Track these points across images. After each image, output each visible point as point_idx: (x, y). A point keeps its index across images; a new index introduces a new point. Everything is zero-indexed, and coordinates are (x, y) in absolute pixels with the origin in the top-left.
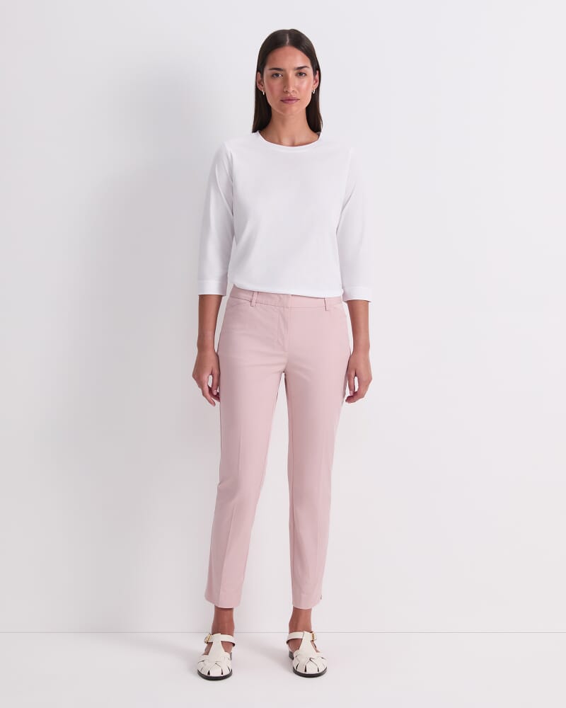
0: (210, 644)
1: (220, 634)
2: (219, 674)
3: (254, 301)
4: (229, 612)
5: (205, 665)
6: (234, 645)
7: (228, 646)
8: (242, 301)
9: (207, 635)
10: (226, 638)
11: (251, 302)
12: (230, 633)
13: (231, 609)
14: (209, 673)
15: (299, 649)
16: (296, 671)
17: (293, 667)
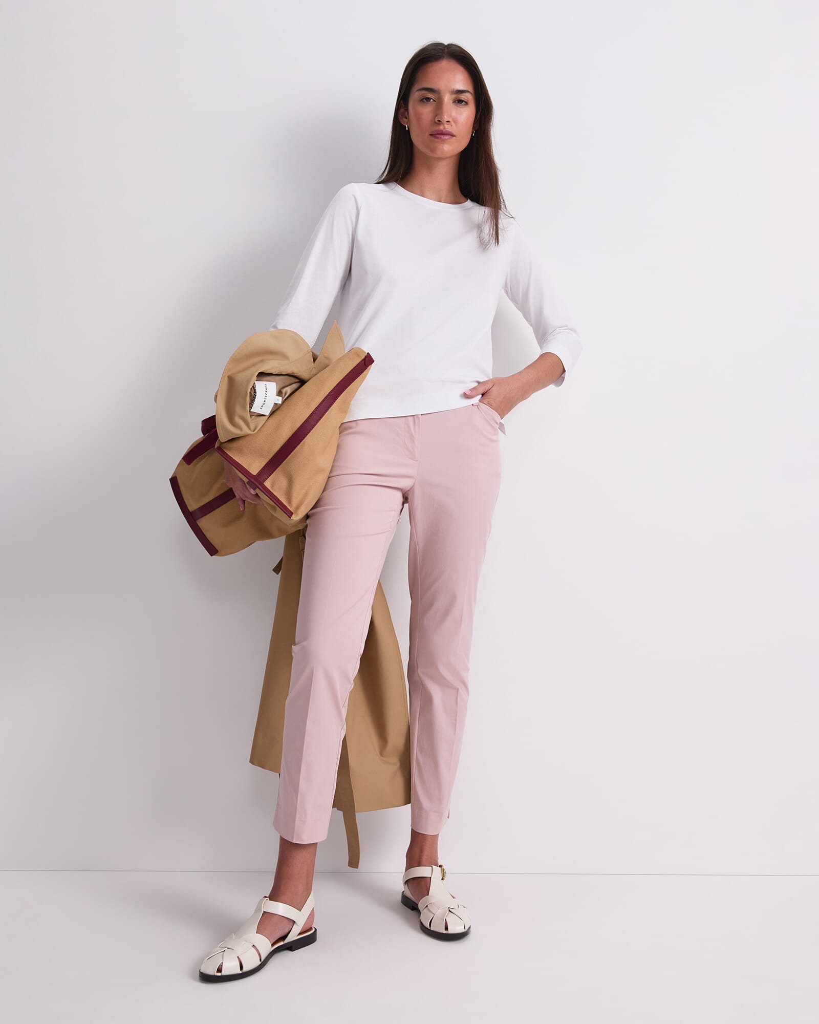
2: (236, 970)
15: (428, 895)
16: (428, 929)
17: (422, 923)
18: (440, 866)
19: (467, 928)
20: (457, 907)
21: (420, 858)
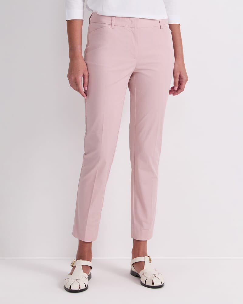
0: (74, 267)
1: (81, 260)
2: (77, 288)
3: (113, 25)
4: (88, 245)
5: (69, 281)
6: (91, 268)
7: (87, 269)
8: (104, 25)
9: (73, 260)
10: (86, 263)
11: (111, 25)
12: (89, 259)
13: (90, 243)
14: (70, 287)
15: (144, 269)
16: (144, 284)
17: (141, 282)
18: (149, 256)
19: (163, 283)
20: (157, 274)
21: (139, 253)
